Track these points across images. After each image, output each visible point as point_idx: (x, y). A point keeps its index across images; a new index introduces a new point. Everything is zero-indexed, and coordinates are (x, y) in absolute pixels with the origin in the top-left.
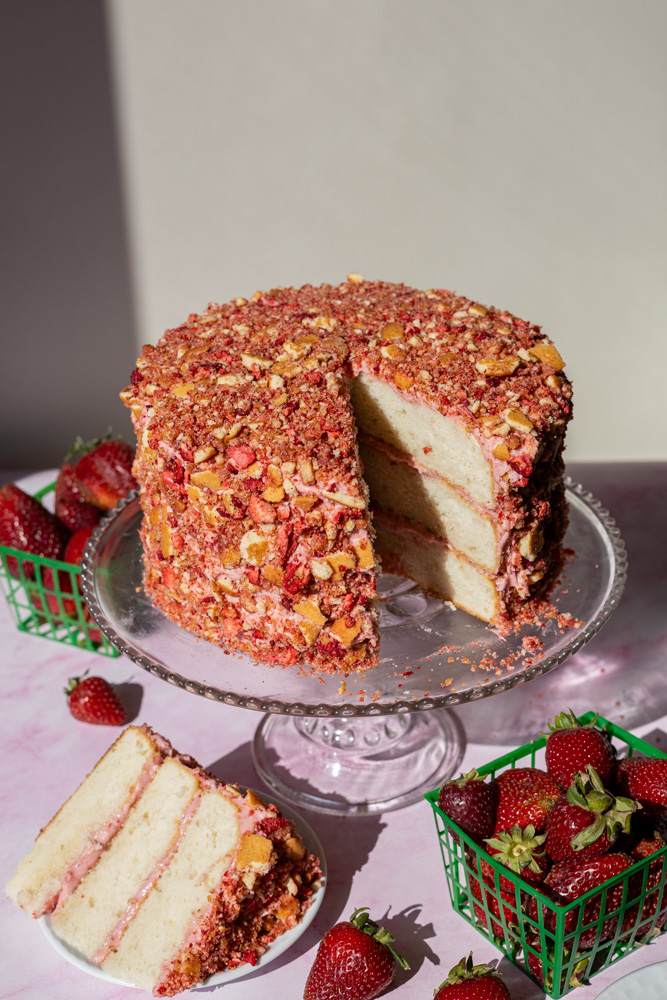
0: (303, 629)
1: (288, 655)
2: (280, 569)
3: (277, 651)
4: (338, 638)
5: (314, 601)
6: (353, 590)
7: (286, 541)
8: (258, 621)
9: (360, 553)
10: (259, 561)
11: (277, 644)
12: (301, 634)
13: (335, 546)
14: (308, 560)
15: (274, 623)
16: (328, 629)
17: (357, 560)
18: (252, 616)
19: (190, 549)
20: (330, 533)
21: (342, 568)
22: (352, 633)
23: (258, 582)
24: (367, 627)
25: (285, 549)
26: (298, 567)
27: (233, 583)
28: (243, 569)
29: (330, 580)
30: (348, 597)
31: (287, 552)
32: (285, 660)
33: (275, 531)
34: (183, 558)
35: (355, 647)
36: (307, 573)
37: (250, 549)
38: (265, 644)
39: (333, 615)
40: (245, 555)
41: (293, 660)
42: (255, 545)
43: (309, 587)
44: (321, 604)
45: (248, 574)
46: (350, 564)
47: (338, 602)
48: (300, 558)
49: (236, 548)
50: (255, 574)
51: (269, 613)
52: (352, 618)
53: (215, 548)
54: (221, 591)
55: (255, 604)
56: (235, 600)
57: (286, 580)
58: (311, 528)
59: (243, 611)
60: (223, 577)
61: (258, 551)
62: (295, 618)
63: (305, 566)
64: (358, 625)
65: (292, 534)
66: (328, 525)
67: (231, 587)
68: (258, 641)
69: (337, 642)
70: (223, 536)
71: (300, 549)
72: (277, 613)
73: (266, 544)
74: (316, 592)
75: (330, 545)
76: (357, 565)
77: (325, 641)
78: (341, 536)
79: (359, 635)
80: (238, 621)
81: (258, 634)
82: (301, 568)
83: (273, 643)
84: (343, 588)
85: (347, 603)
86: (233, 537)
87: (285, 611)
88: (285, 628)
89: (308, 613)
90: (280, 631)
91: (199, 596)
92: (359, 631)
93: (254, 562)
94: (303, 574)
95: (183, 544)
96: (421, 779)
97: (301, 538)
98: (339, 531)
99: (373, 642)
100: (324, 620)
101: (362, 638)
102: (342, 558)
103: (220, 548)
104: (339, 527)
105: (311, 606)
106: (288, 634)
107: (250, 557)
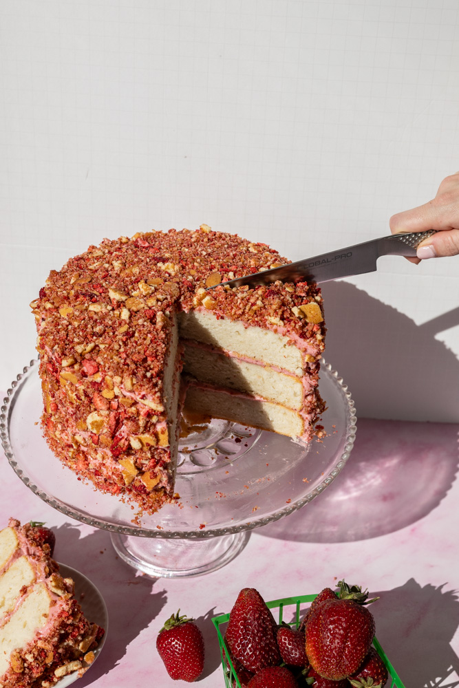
0: (124, 475)
1: (115, 488)
2: (109, 439)
3: (108, 485)
4: (145, 484)
5: (131, 460)
6: (156, 457)
7: (114, 423)
8: (98, 465)
9: (161, 436)
10: (99, 431)
11: (108, 481)
12: (122, 478)
13: (145, 430)
14: (128, 435)
15: (107, 468)
16: (139, 477)
17: (158, 440)
18: (94, 461)
19: (61, 413)
20: (141, 423)
21: (148, 445)
22: (154, 482)
23: (97, 443)
24: (165, 479)
25: (113, 427)
26: (121, 439)
27: (84, 439)
28: (89, 434)
29: (141, 449)
30: (152, 460)
31: (115, 429)
32: (113, 490)
33: (109, 415)
34: (57, 417)
35: (156, 490)
36: (127, 443)
37: (92, 424)
38: (101, 479)
39: (143, 469)
40: (90, 427)
41: (118, 491)
42: (96, 422)
43: (129, 451)
44: (136, 462)
45: (92, 437)
46: (153, 443)
47: (146, 462)
48: (123, 434)
49: (85, 420)
50: (96, 438)
51: (104, 462)
52: (154, 473)
53: (74, 417)
54: (77, 442)
55: (97, 454)
56: (85, 449)
57: (113, 447)
58: (130, 417)
59: (89, 457)
60: (78, 435)
61: (98, 425)
62: (120, 467)
63: (126, 439)
64: (158, 478)
65: (119, 419)
66: (141, 418)
67: (82, 442)
68: (97, 477)
69: (145, 487)
70: (78, 412)
71: (124, 428)
72: (109, 462)
73: (103, 422)
74: (133, 454)
75: (141, 429)
76: (157, 444)
77: (137, 484)
78: (149, 424)
79: (158, 484)
80: (86, 462)
81: (97, 473)
82: (123, 441)
83: (106, 480)
84: (149, 455)
85: (151, 464)
86: (83, 413)
87: (114, 462)
88: (113, 473)
89: (126, 466)
90: (110, 474)
91: (66, 441)
92: (158, 482)
93: (95, 431)
94: (124, 444)
95: (57, 409)
96: (214, 558)
97: (125, 421)
98: (147, 422)
99: (168, 488)
100: (136, 472)
101: (160, 486)
102: (147, 438)
103: (76, 418)
104: (148, 420)
105: (129, 463)
106: (114, 477)
107: (93, 428)
